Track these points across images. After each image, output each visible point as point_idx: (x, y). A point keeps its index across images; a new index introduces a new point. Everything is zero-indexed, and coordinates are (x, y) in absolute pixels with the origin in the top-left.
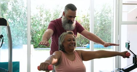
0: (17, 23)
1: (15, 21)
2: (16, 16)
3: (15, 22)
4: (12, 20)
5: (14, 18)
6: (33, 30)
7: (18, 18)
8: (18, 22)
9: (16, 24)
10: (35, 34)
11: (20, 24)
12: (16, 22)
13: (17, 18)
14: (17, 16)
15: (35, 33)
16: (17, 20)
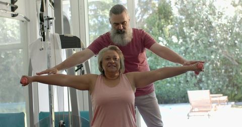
0: (192, 43)
1: (188, 39)
2: (190, 28)
3: (186, 42)
4: (180, 37)
5: (184, 32)
6: (232, 58)
7: (193, 32)
8: (193, 41)
9: (191, 46)
10: (237, 66)
11: (200, 46)
12: (189, 42)
13: (192, 34)
14: (192, 28)
15: (237, 64)
16: (190, 38)
